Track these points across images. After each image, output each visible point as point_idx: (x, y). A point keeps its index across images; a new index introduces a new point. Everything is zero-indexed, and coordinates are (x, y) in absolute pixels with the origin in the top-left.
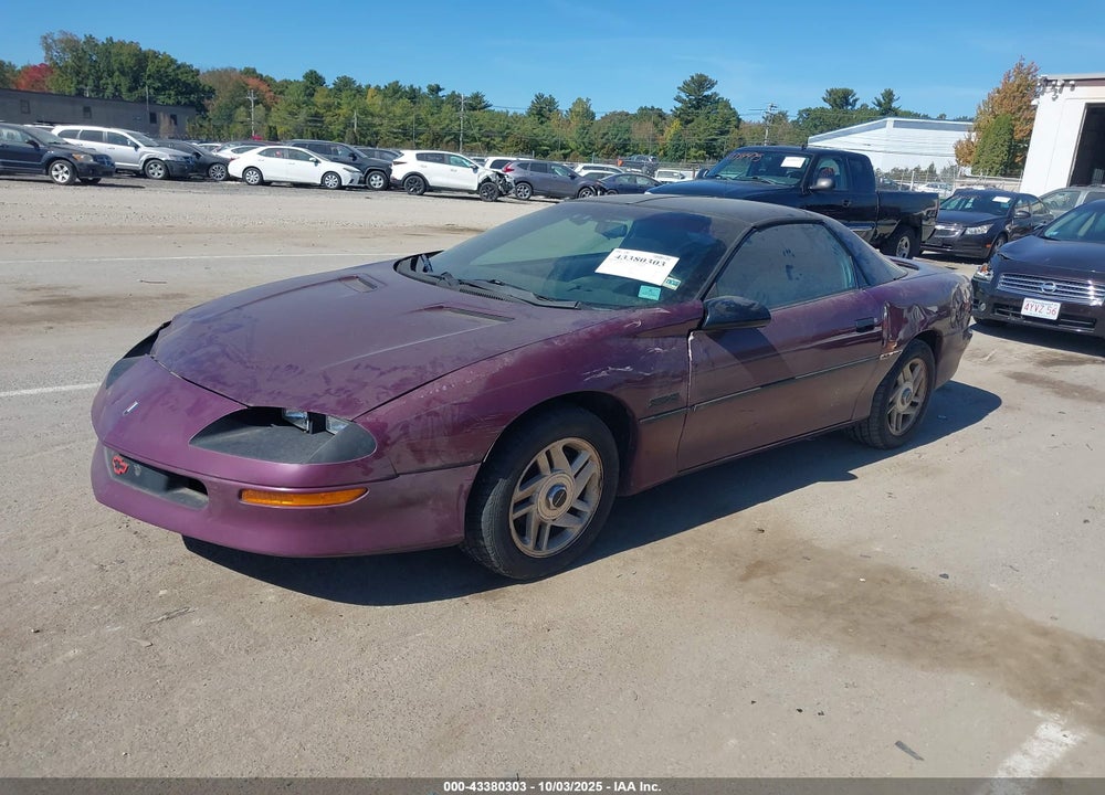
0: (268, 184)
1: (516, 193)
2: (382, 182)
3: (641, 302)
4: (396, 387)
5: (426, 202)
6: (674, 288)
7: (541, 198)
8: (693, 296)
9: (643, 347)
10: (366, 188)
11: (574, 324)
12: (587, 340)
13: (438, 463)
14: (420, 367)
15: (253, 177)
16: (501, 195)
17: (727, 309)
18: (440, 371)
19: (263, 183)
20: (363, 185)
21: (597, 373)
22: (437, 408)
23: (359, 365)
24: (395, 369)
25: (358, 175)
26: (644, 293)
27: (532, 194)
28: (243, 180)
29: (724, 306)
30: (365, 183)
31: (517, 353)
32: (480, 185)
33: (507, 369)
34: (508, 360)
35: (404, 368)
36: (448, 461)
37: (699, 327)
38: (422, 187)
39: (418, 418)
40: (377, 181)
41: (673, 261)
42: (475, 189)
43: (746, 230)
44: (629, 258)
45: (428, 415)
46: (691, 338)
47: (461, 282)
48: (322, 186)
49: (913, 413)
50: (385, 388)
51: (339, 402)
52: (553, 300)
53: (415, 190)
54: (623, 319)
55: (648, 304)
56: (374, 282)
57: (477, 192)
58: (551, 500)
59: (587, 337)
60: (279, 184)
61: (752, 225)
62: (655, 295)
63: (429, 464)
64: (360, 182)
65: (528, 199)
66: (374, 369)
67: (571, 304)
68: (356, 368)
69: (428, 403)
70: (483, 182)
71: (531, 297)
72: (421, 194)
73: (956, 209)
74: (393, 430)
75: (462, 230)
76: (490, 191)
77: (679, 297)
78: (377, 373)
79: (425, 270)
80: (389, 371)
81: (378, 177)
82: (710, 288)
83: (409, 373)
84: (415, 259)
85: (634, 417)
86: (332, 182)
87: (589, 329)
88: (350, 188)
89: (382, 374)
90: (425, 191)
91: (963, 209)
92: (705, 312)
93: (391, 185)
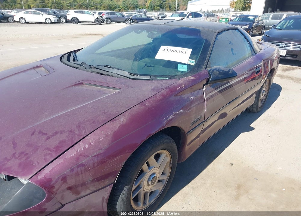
0: (28, 23)
1: (106, 22)
2: (65, 20)
3: (179, 73)
4: (57, 148)
5: (79, 26)
6: (193, 64)
7: (114, 23)
8: (202, 68)
9: (186, 98)
10: (60, 23)
11: (152, 90)
12: (161, 100)
13: (88, 192)
14: (71, 131)
15: (23, 21)
16: (102, 22)
17: (219, 74)
18: (83, 134)
19: (26, 23)
20: (59, 22)
21: (169, 117)
22: (83, 161)
23: (35, 131)
24: (56, 133)
25: (57, 19)
26: (180, 68)
27: (111, 22)
28: (19, 22)
29: (218, 72)
30: (59, 21)
31: (127, 113)
32: (95, 20)
33: (123, 126)
34: (122, 120)
35: (62, 132)
36: (94, 189)
37: (207, 83)
38: (77, 21)
39: (72, 170)
40: (63, 20)
41: (189, 51)
42: (94, 21)
43: (215, 34)
44: (169, 50)
45: (78, 167)
46: (204, 89)
47: (91, 67)
48: (45, 23)
49: (264, 98)
50: (50, 150)
51: (20, 165)
52: (138, 75)
53: (75, 22)
54: (175, 85)
55: (183, 74)
56: (50, 69)
57: (94, 22)
58: (150, 183)
59: (161, 98)
60: (32, 23)
61: (217, 31)
62: (185, 69)
63: (83, 194)
64: (57, 21)
65: (110, 24)
66: (44, 134)
67: (148, 77)
68: (33, 134)
69: (77, 159)
70: (96, 19)
71: (127, 74)
72: (77, 24)
73: (238, 21)
74: (56, 182)
75: (91, 35)
76: (98, 21)
77: (196, 69)
78: (45, 137)
79: (74, 60)
80: (52, 136)
81: (63, 19)
82: (208, 63)
83: (64, 137)
84: (69, 54)
85: (185, 132)
86: (48, 21)
87: (161, 93)
88: (55, 23)
89: (48, 138)
90: (78, 23)
91: (239, 21)
92: (209, 76)
93: (67, 22)
